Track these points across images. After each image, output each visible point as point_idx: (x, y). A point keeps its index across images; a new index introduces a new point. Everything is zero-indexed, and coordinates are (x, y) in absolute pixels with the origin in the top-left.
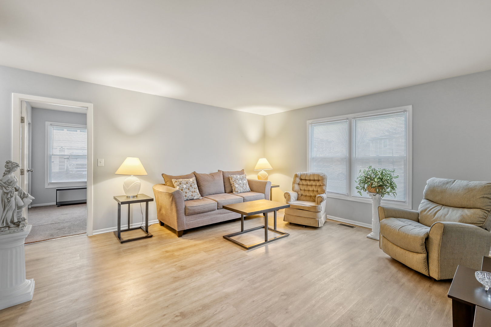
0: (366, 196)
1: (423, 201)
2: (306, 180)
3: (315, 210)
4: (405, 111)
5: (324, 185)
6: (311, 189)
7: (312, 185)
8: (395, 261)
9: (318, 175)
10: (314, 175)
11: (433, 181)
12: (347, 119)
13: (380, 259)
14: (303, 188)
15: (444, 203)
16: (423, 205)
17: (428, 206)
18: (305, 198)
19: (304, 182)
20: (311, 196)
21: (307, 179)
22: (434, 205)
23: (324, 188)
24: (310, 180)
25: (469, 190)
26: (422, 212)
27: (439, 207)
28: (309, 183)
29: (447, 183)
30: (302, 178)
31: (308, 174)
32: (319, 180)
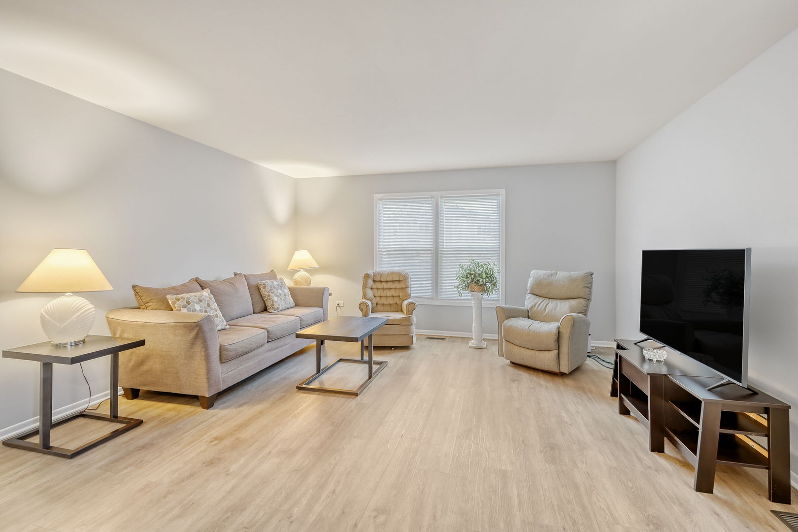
0: (467, 295)
1: (528, 296)
2: (381, 282)
3: (406, 323)
4: (498, 195)
5: (408, 287)
6: (389, 293)
7: (390, 289)
8: (515, 364)
9: (399, 274)
10: (393, 273)
11: (535, 274)
12: (432, 197)
13: (503, 367)
14: (378, 293)
15: (550, 296)
16: (529, 302)
17: (536, 300)
18: (383, 307)
19: (379, 285)
20: (390, 304)
21: (382, 280)
22: (541, 299)
23: (408, 290)
24: (387, 282)
25: (573, 280)
26: (532, 307)
27: (546, 301)
28: (385, 285)
29: (552, 275)
30: (375, 280)
31: (384, 272)
32: (399, 281)
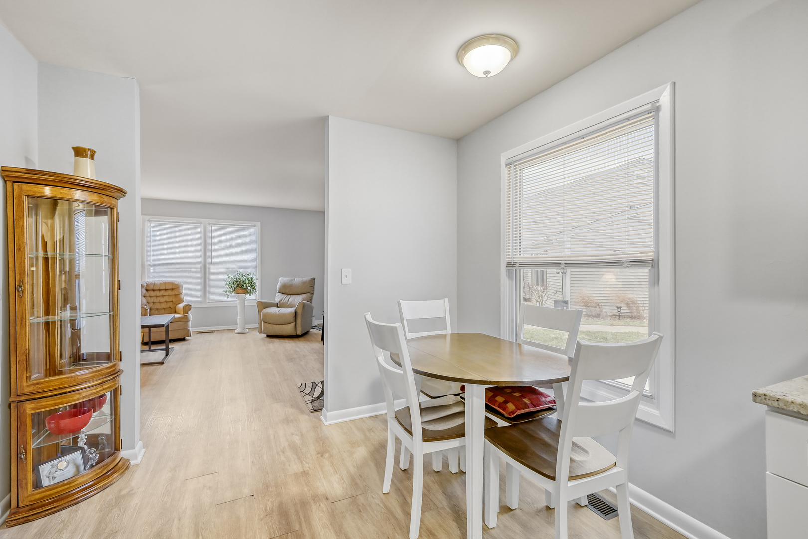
1: (277, 295)
2: (153, 290)
4: (255, 226)
5: (181, 294)
6: (162, 300)
7: (163, 296)
8: (269, 336)
9: (172, 284)
10: (166, 283)
11: (282, 281)
12: (201, 223)
13: (263, 339)
14: (151, 300)
15: (291, 294)
16: (278, 298)
17: (283, 297)
18: (157, 311)
19: (152, 293)
20: (164, 309)
21: (154, 289)
22: (286, 296)
23: (182, 297)
24: (160, 290)
25: (304, 283)
26: (280, 302)
27: (289, 297)
28: (158, 293)
29: (292, 280)
30: (148, 289)
31: (156, 283)
32: (172, 289)
